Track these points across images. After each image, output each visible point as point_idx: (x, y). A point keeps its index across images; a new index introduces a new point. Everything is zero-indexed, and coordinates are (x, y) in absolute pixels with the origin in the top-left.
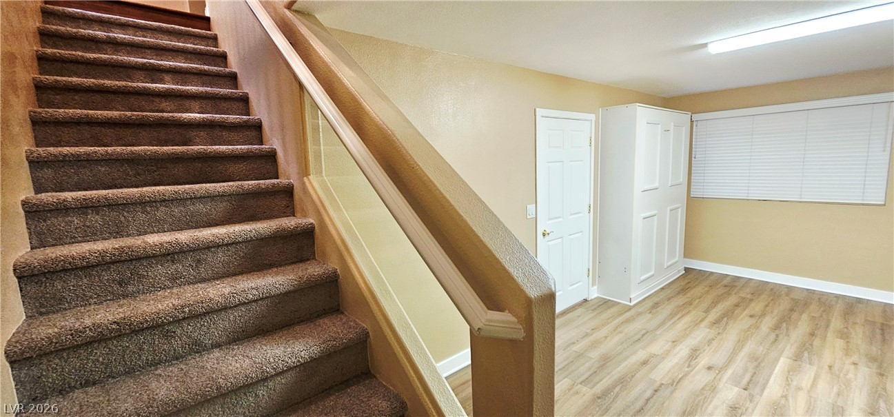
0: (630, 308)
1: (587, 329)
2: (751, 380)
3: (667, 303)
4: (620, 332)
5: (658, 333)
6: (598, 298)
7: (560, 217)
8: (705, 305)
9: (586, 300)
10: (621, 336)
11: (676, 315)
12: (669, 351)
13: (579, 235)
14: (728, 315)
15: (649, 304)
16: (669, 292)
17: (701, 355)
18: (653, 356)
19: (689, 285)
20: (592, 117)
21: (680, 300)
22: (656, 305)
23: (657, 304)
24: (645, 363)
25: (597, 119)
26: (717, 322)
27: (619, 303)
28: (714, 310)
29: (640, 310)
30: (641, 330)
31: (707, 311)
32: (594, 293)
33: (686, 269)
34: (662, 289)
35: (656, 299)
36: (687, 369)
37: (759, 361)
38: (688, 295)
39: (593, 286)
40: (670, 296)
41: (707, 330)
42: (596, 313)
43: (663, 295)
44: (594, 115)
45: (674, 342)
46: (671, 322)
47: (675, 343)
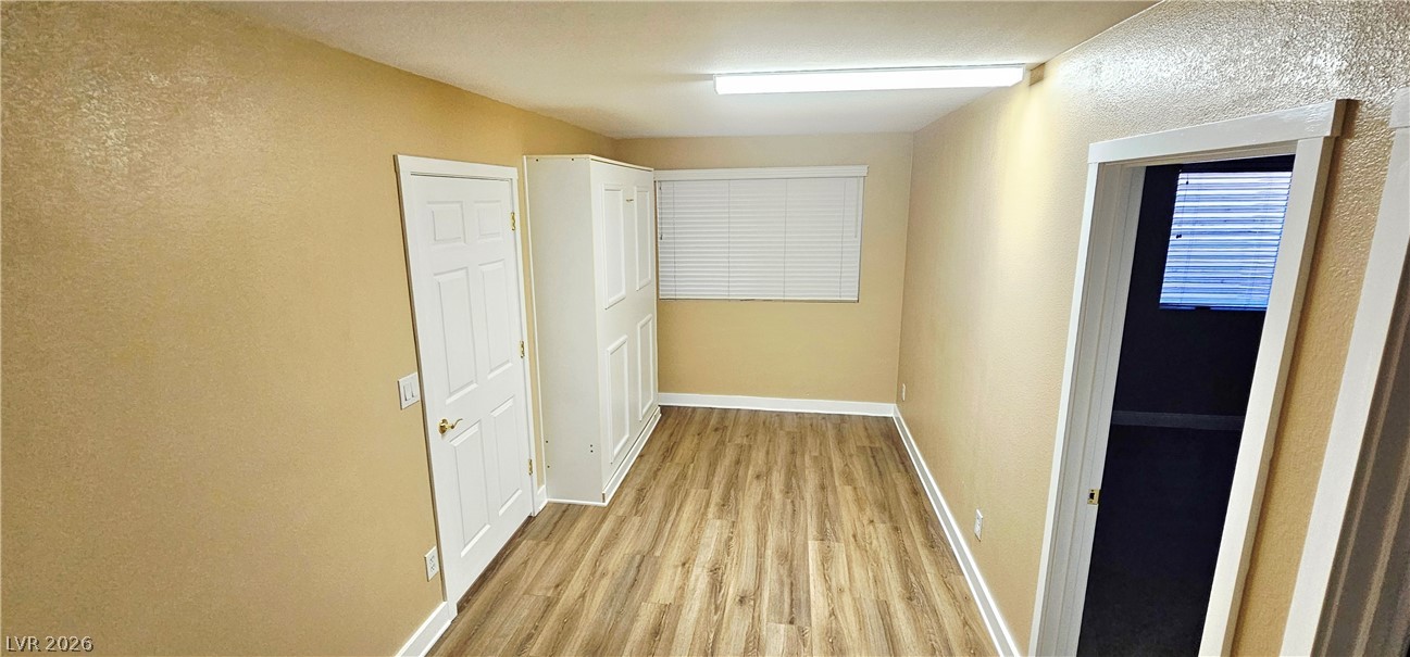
0: (604, 513)
1: (548, 589)
2: (792, 600)
3: (653, 483)
4: (603, 575)
5: (657, 554)
6: (549, 506)
7: (472, 382)
8: (702, 475)
9: (530, 517)
10: (605, 582)
11: (672, 505)
12: (682, 588)
13: (510, 403)
14: (733, 484)
15: (630, 496)
16: (651, 460)
17: (725, 577)
18: (664, 610)
19: (673, 439)
20: (512, 172)
21: (670, 473)
22: (640, 497)
23: (641, 490)
24: (656, 632)
25: (521, 175)
26: (725, 502)
27: (586, 507)
28: (716, 479)
29: (621, 513)
30: (633, 558)
31: (708, 485)
32: (542, 499)
33: (664, 409)
34: (641, 456)
35: (638, 481)
36: (716, 618)
37: (789, 558)
38: (677, 460)
39: (539, 485)
40: (655, 469)
41: (718, 523)
42: (553, 544)
43: (645, 468)
44: (515, 169)
45: (684, 564)
46: (669, 525)
47: (687, 565)
